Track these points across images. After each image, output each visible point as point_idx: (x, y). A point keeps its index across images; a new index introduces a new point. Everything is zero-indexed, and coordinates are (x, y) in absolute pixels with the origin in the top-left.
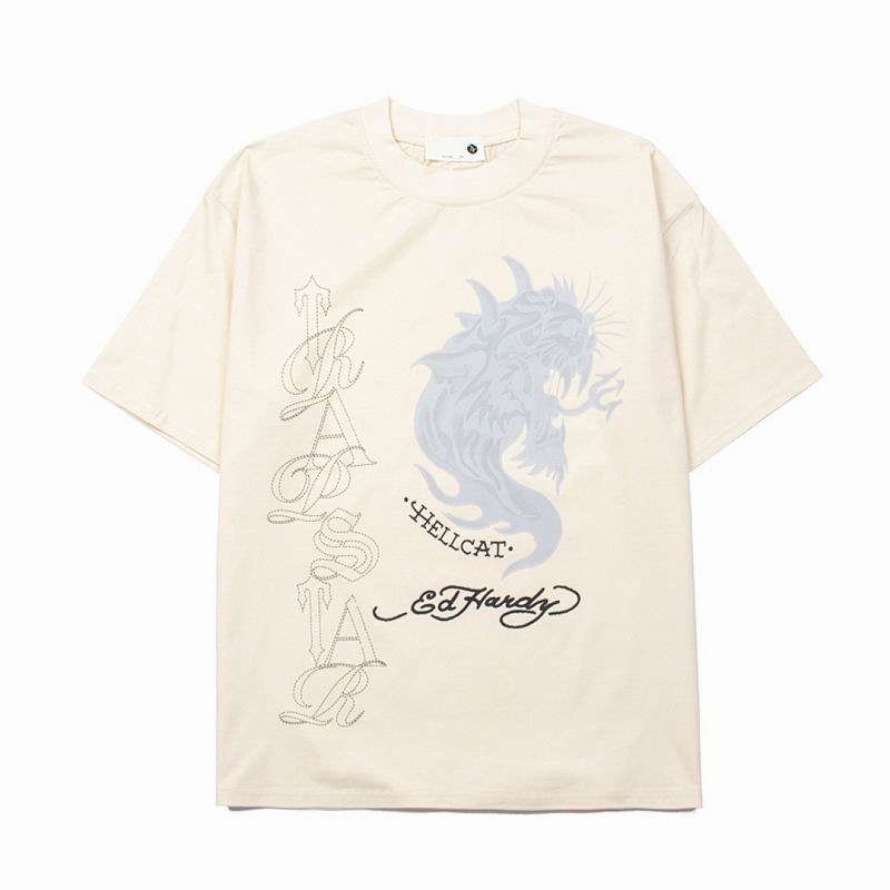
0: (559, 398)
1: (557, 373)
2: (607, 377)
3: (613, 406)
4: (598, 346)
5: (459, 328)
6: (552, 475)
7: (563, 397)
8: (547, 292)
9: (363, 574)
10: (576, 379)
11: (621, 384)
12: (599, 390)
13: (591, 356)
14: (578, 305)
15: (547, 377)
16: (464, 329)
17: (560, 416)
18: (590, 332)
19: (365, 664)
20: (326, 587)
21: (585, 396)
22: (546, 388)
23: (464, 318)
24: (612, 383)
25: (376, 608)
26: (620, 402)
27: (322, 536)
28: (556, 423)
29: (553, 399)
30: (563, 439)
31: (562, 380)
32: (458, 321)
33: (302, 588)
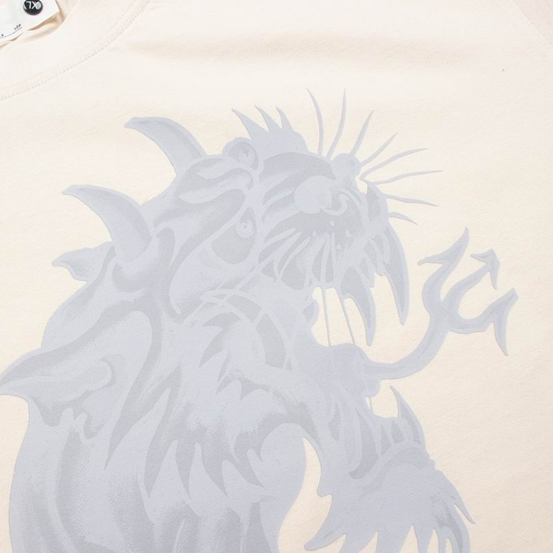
0: (361, 342)
1: (332, 293)
2: (451, 257)
3: (497, 313)
4: (392, 206)
5: (69, 285)
6: (434, 539)
7: (370, 339)
8: (239, 148)
10: (381, 289)
11: (490, 261)
12: (444, 292)
13: (389, 232)
14: (312, 148)
15: (310, 312)
16: (80, 284)
17: (385, 385)
18: (363, 188)
21: (419, 317)
22: (319, 332)
23: (74, 263)
24: (466, 267)
26: (510, 298)
28: (383, 406)
29: (349, 352)
30: (418, 437)
31: (350, 303)
32: (65, 272)
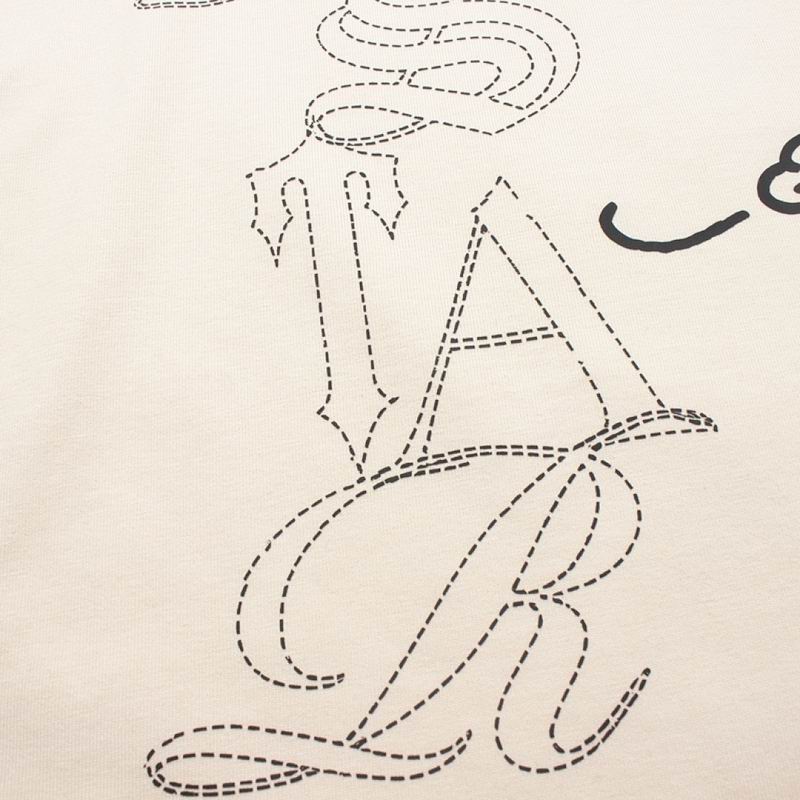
9: (531, 110)
19: (612, 433)
20: (379, 170)
25: (610, 211)
27: (348, 21)
33: (268, 184)
